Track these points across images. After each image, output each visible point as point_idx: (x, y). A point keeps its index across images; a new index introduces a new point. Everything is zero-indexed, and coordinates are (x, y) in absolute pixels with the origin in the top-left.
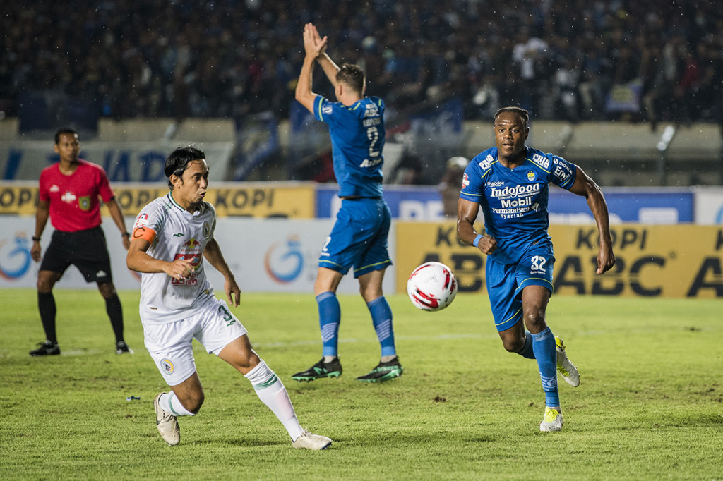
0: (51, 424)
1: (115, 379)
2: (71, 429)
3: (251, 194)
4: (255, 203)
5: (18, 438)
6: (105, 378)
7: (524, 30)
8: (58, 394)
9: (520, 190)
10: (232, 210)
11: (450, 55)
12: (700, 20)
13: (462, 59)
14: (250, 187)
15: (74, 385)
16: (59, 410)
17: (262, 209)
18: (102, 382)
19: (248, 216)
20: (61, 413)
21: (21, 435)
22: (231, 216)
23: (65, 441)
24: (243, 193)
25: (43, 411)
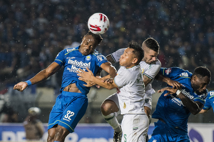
7: (70, 38)
9: (81, 64)
11: (29, 51)
12: (166, 32)
13: (36, 54)
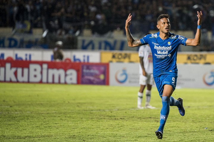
0: (133, 133)
1: (154, 118)
2: (139, 135)
3: (199, 56)
4: (200, 59)
5: (122, 138)
6: (151, 118)
8: (135, 123)
10: (193, 61)
14: (198, 54)
15: (141, 120)
16: (135, 129)
17: (202, 61)
18: (150, 119)
19: (198, 63)
20: (136, 129)
21: (123, 137)
22: (192, 63)
23: (137, 139)
24: (196, 56)
25: (130, 128)
